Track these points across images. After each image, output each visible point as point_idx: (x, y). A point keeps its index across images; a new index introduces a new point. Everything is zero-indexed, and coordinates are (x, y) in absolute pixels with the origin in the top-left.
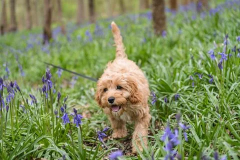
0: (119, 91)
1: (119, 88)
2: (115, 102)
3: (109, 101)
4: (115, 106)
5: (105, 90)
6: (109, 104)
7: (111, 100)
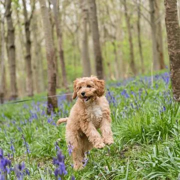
0: (88, 88)
1: (89, 86)
2: (86, 95)
3: (82, 94)
4: (85, 97)
5: (80, 88)
6: (82, 96)
7: (83, 94)
